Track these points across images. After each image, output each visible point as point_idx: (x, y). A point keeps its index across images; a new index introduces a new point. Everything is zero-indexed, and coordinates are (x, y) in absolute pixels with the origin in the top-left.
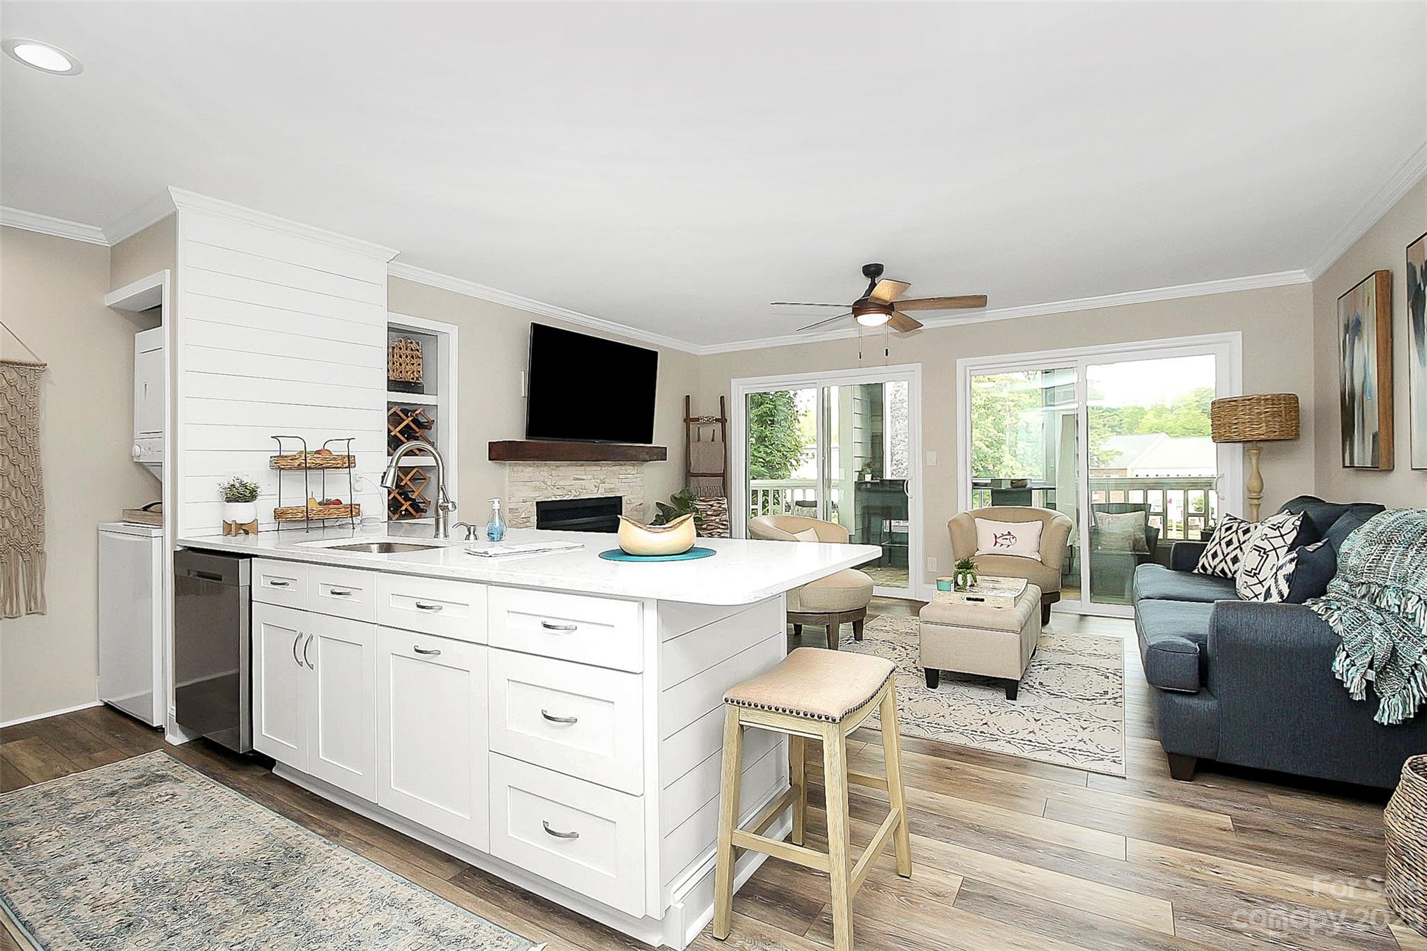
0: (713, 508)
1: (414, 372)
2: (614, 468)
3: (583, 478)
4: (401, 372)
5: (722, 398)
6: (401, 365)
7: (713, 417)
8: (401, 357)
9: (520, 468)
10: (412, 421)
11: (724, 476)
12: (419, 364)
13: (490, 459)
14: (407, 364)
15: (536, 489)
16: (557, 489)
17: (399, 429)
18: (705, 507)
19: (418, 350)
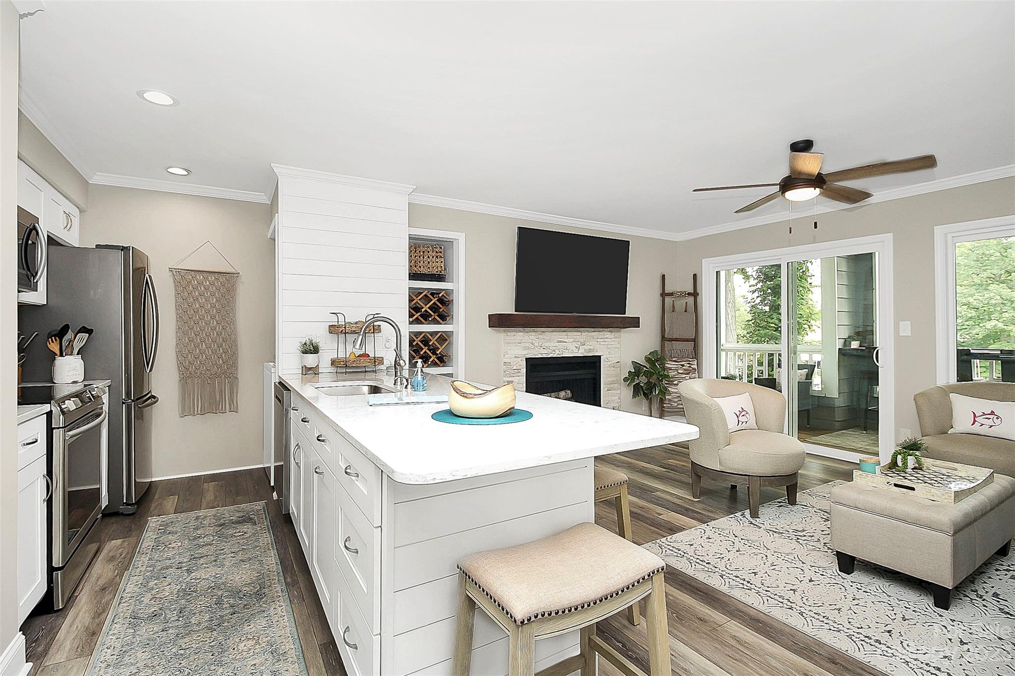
0: (684, 367)
1: (438, 267)
2: (594, 334)
3: (565, 341)
4: (429, 268)
5: (695, 275)
6: (429, 263)
7: (685, 292)
8: (429, 257)
9: (513, 333)
10: (437, 300)
11: (695, 341)
12: (442, 262)
13: (489, 327)
14: (433, 262)
15: (526, 348)
16: (543, 348)
17: (428, 306)
18: (676, 366)
19: (441, 252)
